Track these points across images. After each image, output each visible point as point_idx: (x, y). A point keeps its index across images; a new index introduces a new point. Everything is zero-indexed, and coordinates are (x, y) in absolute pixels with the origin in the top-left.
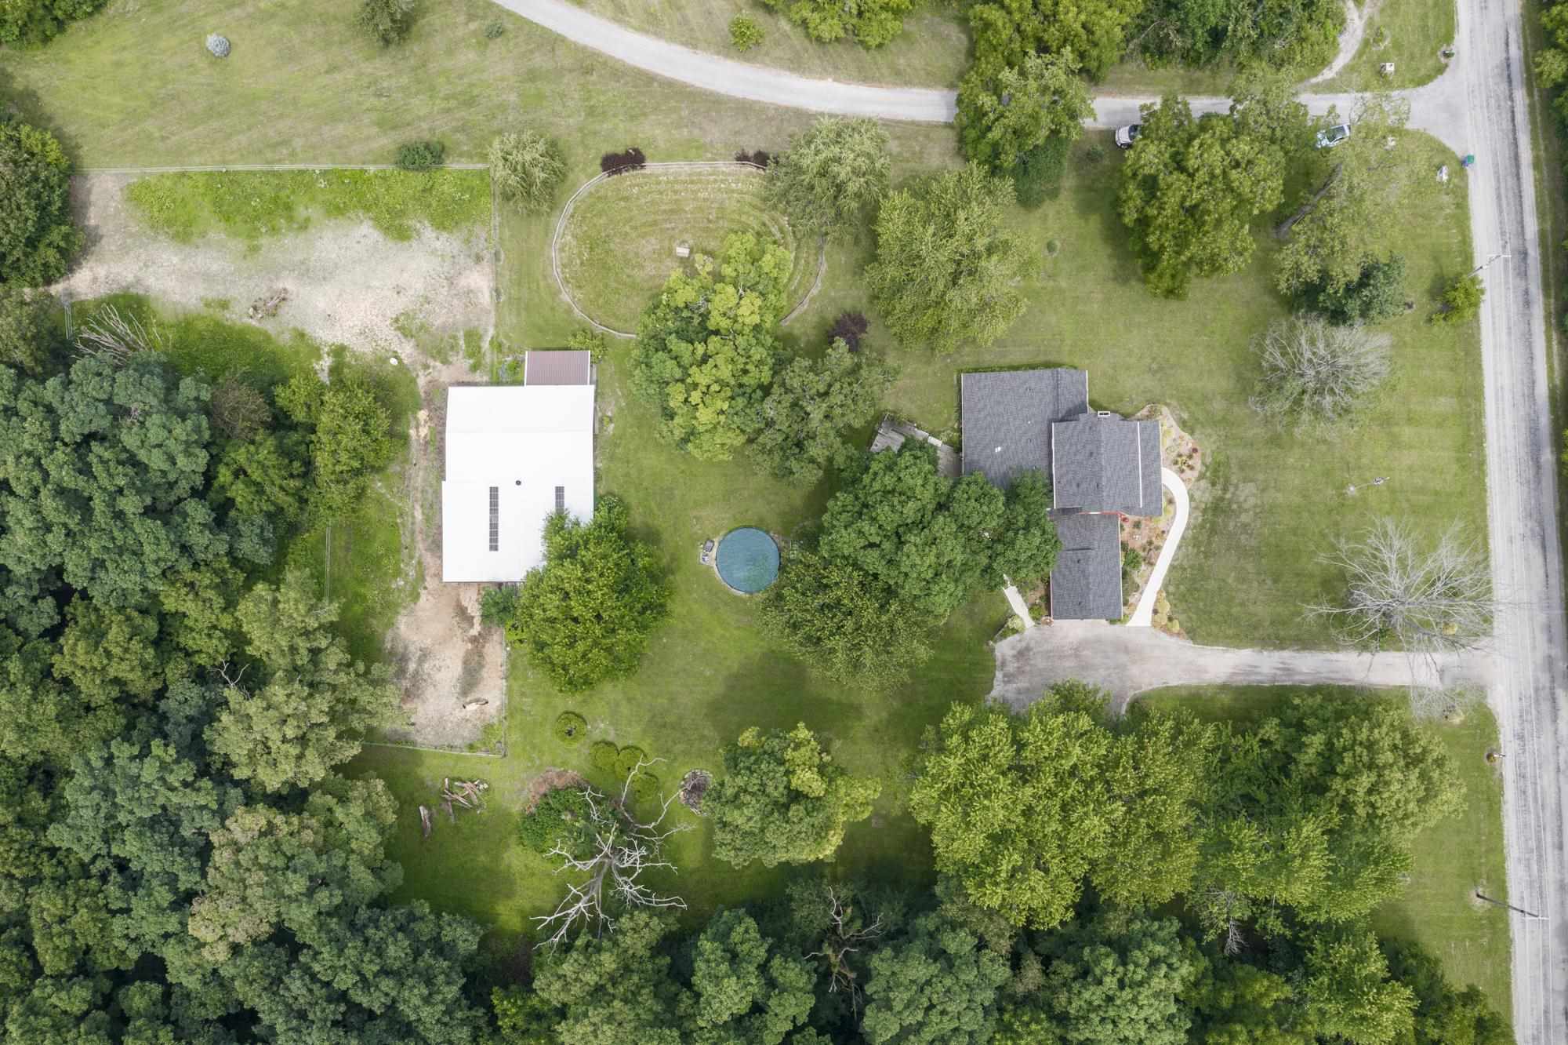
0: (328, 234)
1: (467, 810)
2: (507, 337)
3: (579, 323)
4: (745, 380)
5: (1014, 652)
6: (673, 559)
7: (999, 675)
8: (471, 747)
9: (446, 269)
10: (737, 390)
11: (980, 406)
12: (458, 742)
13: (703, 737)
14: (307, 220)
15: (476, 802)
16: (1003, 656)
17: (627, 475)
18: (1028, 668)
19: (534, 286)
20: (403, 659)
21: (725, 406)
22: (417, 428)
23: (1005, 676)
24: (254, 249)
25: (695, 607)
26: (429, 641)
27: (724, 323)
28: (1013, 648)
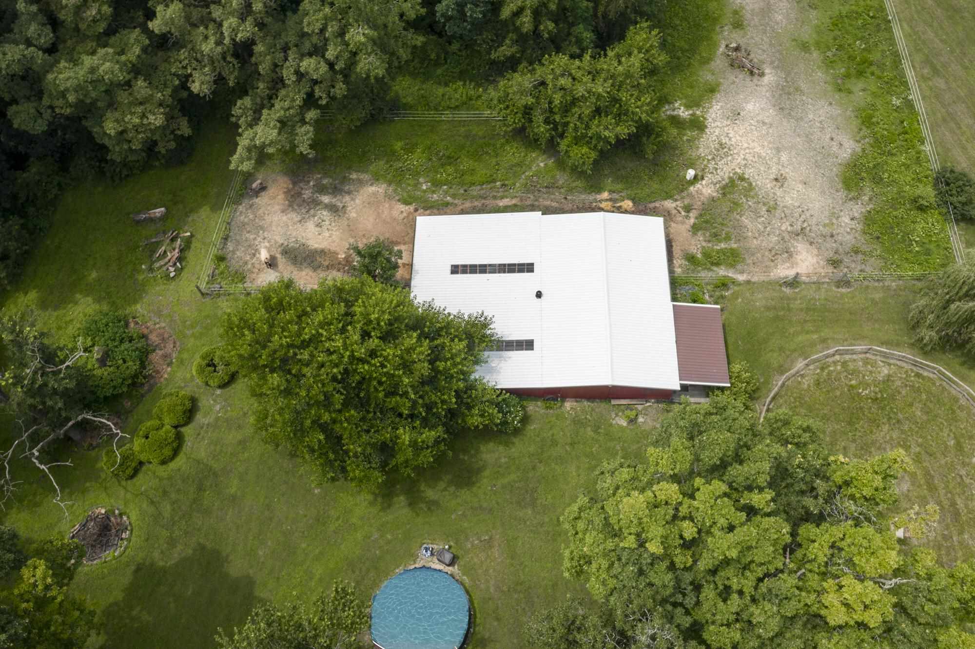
0: (836, 111)
1: (151, 256)
2: (735, 296)
3: (767, 382)
4: (709, 593)
6: (433, 505)
8: (221, 259)
9: (814, 228)
10: (688, 577)
12: (230, 246)
13: (172, 542)
14: (850, 92)
15: (157, 265)
17: (554, 443)
19: (809, 326)
20: (336, 191)
21: (654, 547)
22: (610, 200)
24: (805, 47)
25: (359, 536)
26: (353, 215)
27: (818, 551)
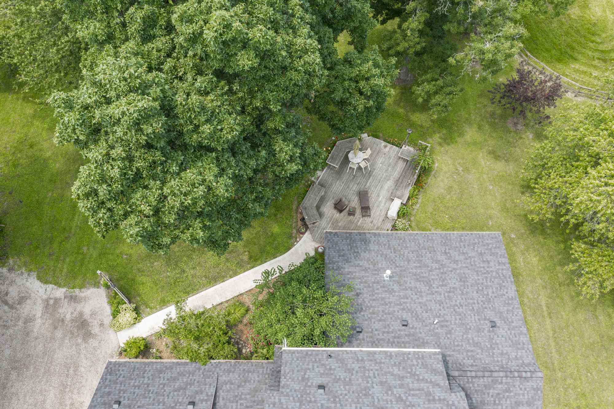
5: (87, 316)
7: (60, 292)
11: (453, 253)
16: (86, 299)
18: (59, 334)
23: (57, 300)
28: (93, 314)
